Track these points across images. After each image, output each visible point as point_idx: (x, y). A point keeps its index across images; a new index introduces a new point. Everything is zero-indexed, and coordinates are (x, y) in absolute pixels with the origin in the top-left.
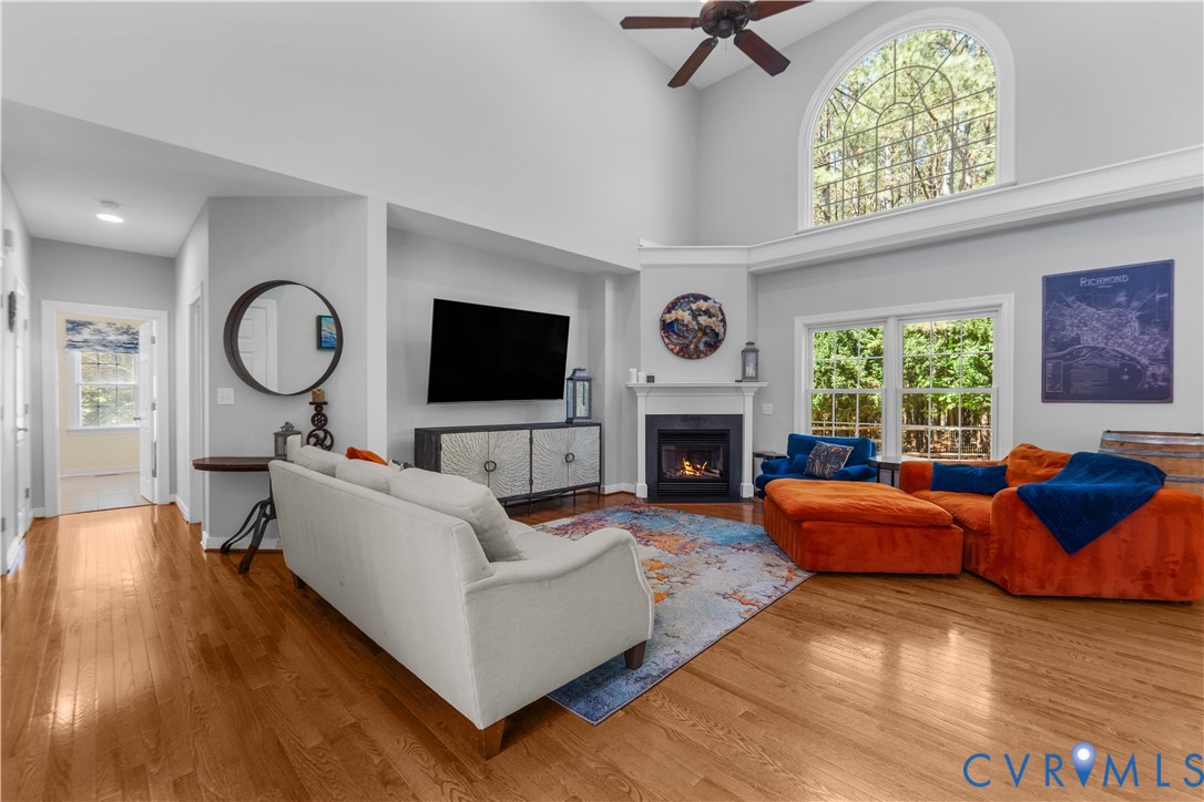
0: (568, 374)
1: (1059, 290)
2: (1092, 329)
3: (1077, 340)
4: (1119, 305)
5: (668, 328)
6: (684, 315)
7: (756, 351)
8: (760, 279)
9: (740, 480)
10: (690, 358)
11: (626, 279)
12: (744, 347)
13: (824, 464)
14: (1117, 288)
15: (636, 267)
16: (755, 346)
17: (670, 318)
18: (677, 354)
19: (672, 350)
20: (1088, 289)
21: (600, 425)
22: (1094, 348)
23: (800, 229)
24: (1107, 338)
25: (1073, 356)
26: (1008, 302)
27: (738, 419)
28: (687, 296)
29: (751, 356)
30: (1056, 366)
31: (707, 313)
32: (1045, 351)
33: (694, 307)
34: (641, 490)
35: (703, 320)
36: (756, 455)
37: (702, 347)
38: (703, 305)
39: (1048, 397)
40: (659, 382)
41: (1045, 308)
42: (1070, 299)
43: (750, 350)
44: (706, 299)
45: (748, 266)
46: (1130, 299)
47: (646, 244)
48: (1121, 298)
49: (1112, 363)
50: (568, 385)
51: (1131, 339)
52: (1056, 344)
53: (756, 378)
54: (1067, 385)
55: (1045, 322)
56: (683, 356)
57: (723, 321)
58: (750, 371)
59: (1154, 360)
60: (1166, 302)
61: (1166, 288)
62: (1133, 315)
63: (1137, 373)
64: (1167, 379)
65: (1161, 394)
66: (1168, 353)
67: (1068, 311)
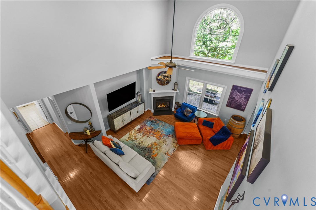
0: (136, 93)
1: (235, 88)
2: (238, 97)
3: (234, 98)
4: (243, 94)
5: (158, 80)
9: (172, 107)
10: (163, 85)
12: (174, 83)
13: (187, 113)
14: (244, 91)
16: (178, 83)
17: (159, 78)
19: (159, 84)
20: (239, 90)
21: (144, 103)
22: (236, 100)
24: (239, 99)
25: (233, 100)
27: (173, 97)
28: (161, 72)
29: (176, 86)
30: (230, 101)
32: (229, 98)
33: (164, 75)
34: (152, 111)
35: (166, 78)
37: (165, 83)
39: (227, 106)
40: (156, 92)
41: (231, 91)
42: (236, 90)
43: (176, 84)
46: (245, 94)
48: (243, 93)
49: (238, 103)
50: (136, 96)
51: (242, 100)
52: (231, 97)
54: (230, 105)
55: (230, 93)
56: (161, 85)
57: (171, 78)
59: (244, 105)
60: (249, 96)
61: (251, 94)
62: (244, 96)
63: (241, 106)
64: (245, 108)
65: (243, 110)
66: (246, 104)
67: (235, 92)
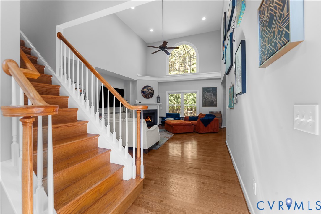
2: (209, 96)
3: (206, 98)
5: (143, 92)
6: (146, 90)
7: (160, 97)
8: (160, 83)
9: (157, 122)
10: (147, 98)
11: (134, 82)
12: (157, 97)
14: (211, 90)
15: (137, 80)
16: (160, 96)
17: (144, 90)
18: (145, 98)
19: (144, 97)
20: (208, 90)
21: (130, 112)
22: (208, 99)
23: (167, 75)
24: (210, 97)
25: (206, 100)
26: (198, 91)
27: (156, 110)
28: (147, 86)
29: (158, 98)
30: (204, 101)
31: (151, 90)
32: (203, 99)
33: (148, 88)
35: (150, 91)
36: (159, 117)
37: (149, 96)
38: (150, 88)
39: (203, 106)
40: (141, 103)
41: (203, 93)
42: (206, 91)
43: (158, 97)
44: (150, 87)
45: (158, 81)
46: (212, 92)
47: (139, 75)
48: (211, 92)
49: (210, 101)
51: (212, 98)
52: (204, 98)
53: (160, 103)
54: (205, 104)
55: (203, 95)
57: (153, 91)
58: (158, 101)
59: (215, 101)
60: (216, 93)
61: (216, 91)
62: (213, 94)
63: (213, 103)
64: (216, 104)
65: (216, 106)
66: (216, 100)
67: (205, 93)
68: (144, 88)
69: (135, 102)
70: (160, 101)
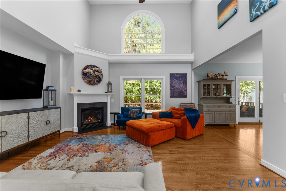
1: (172, 76)
2: (178, 85)
3: (175, 86)
4: (180, 80)
5: (84, 75)
6: (90, 70)
7: (111, 84)
8: (111, 64)
9: (106, 121)
10: (92, 85)
11: (69, 56)
12: (107, 83)
13: (133, 114)
14: (180, 77)
15: (74, 53)
16: (112, 83)
17: (86, 71)
18: (88, 83)
19: (86, 82)
20: (176, 77)
21: (60, 108)
22: (177, 88)
23: (121, 53)
25: (174, 89)
26: (164, 77)
27: (106, 104)
28: (91, 65)
29: (110, 85)
30: (172, 91)
31: (97, 71)
32: (170, 88)
33: (94, 69)
34: (76, 129)
35: (97, 73)
36: (111, 113)
37: (95, 82)
38: (97, 69)
39: (171, 97)
40: (82, 92)
41: (170, 80)
42: (174, 78)
44: (97, 67)
45: (108, 60)
46: (182, 79)
47: (76, 45)
48: (180, 79)
49: (179, 91)
50: (44, 93)
51: (181, 87)
52: (172, 87)
53: (111, 92)
54: (173, 95)
55: (170, 82)
56: (90, 84)
57: (102, 74)
58: (110, 90)
59: (185, 90)
60: (186, 81)
61: (186, 78)
62: (182, 82)
63: (183, 93)
64: (186, 94)
65: (185, 97)
66: (186, 89)
67: (174, 80)
68: (86, 68)
69: (71, 90)
70: (111, 89)
